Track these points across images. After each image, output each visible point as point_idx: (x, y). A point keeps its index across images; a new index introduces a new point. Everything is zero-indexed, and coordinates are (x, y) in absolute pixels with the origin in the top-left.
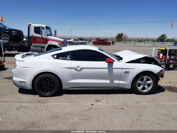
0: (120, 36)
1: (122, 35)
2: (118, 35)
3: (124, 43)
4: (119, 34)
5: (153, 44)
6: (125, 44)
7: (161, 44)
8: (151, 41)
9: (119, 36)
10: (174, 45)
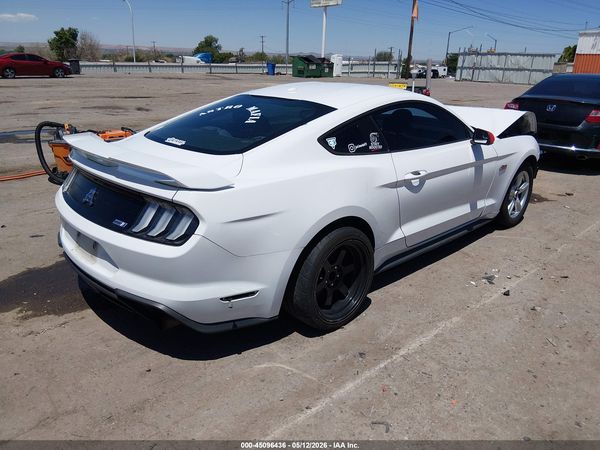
0: (68, 40)
1: (73, 34)
2: (56, 33)
3: (111, 66)
4: (59, 29)
5: (208, 70)
6: (115, 70)
7: (230, 70)
8: (170, 59)
9: (61, 38)
10: (267, 73)
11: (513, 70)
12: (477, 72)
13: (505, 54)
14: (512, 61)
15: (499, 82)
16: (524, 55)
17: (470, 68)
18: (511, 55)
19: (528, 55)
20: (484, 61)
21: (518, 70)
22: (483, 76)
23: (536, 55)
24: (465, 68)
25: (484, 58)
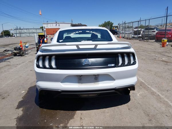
11: (32, 33)
12: (21, 34)
13: (28, 29)
14: (31, 31)
15: (29, 37)
16: (34, 29)
17: (19, 33)
18: (30, 29)
19: (35, 29)
20: (23, 31)
21: (33, 33)
22: (23, 35)
23: (37, 29)
24: (17, 33)
25: (22, 30)
